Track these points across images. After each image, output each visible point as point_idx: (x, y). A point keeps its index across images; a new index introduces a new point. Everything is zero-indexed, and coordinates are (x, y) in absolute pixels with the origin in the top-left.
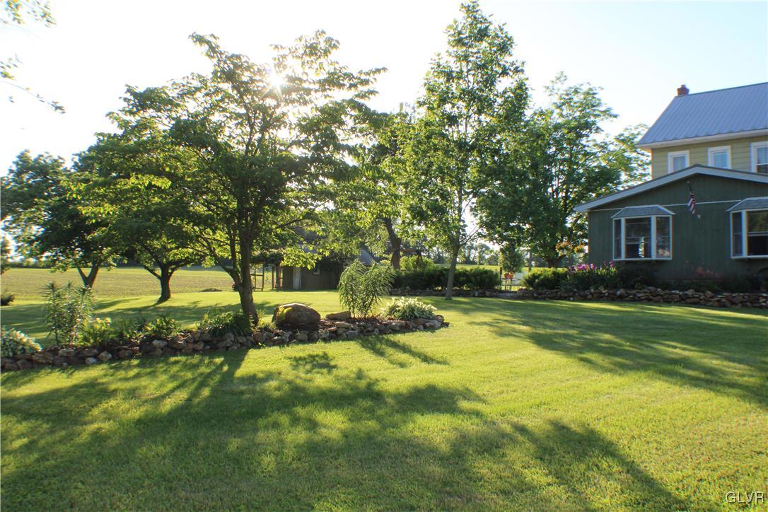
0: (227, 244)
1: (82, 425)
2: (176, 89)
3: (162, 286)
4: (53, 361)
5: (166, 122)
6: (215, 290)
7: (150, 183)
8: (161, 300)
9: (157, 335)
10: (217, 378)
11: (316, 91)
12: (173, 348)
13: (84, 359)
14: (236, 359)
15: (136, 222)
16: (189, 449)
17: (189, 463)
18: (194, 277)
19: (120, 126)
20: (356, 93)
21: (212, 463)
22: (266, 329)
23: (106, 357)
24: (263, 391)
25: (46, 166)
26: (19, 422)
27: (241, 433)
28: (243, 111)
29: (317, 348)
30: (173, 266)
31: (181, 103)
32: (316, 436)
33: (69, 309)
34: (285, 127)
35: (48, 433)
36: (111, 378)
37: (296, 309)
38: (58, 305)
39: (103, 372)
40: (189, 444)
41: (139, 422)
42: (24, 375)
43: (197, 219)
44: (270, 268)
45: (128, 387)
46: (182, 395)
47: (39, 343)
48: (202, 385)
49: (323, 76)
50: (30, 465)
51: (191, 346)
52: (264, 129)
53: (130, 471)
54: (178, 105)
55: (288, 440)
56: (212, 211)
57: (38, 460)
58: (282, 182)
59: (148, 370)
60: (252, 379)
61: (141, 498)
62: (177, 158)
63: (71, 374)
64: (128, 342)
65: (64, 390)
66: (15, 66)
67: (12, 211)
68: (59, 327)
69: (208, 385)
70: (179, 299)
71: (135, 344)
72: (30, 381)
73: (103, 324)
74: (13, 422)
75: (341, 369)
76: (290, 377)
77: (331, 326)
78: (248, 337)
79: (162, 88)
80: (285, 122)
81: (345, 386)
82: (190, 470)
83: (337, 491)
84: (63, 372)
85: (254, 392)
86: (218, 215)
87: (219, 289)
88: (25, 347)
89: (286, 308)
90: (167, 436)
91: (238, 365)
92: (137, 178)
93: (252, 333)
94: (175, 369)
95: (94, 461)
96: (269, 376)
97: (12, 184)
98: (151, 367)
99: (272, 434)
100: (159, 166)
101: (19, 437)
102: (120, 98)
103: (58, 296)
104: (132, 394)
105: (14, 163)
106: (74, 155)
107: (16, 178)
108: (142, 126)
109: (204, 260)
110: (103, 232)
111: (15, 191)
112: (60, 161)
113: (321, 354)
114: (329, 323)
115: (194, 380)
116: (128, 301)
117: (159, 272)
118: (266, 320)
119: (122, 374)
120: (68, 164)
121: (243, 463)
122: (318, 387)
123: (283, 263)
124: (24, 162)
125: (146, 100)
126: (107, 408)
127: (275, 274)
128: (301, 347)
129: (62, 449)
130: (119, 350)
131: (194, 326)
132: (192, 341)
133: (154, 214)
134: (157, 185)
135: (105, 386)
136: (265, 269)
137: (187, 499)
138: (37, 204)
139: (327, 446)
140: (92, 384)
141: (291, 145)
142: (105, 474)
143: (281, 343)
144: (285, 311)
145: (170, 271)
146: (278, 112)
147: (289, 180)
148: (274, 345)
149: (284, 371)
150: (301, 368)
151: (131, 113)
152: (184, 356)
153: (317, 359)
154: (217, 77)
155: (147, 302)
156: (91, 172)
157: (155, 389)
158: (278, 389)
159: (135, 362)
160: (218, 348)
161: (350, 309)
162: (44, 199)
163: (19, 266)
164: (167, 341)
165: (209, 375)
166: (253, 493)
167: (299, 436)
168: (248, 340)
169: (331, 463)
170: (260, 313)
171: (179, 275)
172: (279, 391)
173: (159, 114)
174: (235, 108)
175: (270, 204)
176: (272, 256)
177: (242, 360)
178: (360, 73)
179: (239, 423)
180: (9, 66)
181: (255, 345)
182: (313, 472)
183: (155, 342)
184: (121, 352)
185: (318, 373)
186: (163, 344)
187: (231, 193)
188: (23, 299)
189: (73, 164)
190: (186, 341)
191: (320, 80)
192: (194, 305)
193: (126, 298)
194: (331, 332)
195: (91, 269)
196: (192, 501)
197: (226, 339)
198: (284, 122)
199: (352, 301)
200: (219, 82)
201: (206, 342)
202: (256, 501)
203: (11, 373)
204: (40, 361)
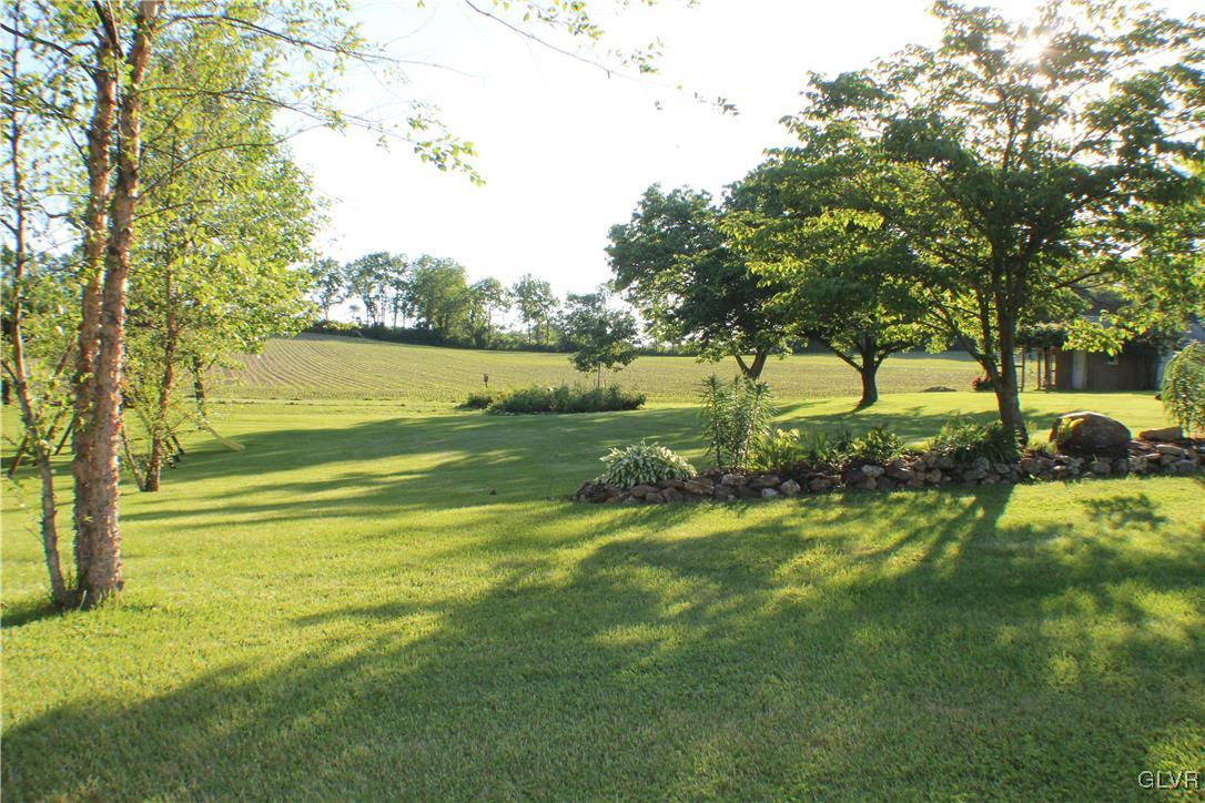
0: (975, 315)
1: (767, 589)
2: (885, 71)
3: (864, 382)
4: (714, 492)
5: (873, 124)
6: (946, 390)
7: (851, 223)
8: (862, 405)
9: (869, 457)
10: (968, 528)
11: (1117, 55)
12: (893, 479)
13: (759, 491)
14: (996, 499)
15: (836, 283)
16: (935, 637)
17: (938, 660)
18: (910, 369)
19: (802, 137)
20: (1186, 54)
21: (974, 662)
22: (1041, 452)
23: (792, 489)
24: (1047, 552)
25: (686, 205)
26: (675, 578)
27: (1015, 618)
28: (994, 98)
29: (1128, 487)
30: (881, 352)
31: (895, 94)
32: (1141, 634)
33: (737, 414)
34: (1065, 119)
35: (719, 598)
36: (803, 520)
37: (1091, 421)
38: (720, 409)
39: (789, 511)
40: (935, 629)
41: (852, 589)
42: (674, 509)
43: (932, 277)
44: (1035, 354)
45: (830, 534)
46: (914, 553)
47: (693, 464)
48: (946, 537)
49: (1127, 29)
50: (698, 642)
51: (921, 476)
52: (1031, 126)
53: (847, 664)
54: (890, 98)
55: (1095, 635)
56: (952, 262)
57: (708, 636)
58: (1068, 210)
59: (858, 511)
60: (1024, 533)
61: (867, 708)
62: (893, 181)
63: (743, 511)
64: (825, 467)
65: (735, 535)
66: (659, 53)
67: (639, 273)
68: (723, 441)
69: (955, 539)
70: (890, 403)
71: (834, 471)
72: (683, 519)
73: (786, 438)
74: (666, 578)
75: (1174, 523)
76: (1088, 533)
77: (1148, 451)
78: (1012, 465)
79: (864, 72)
80: (1065, 113)
81: (1186, 554)
82: (940, 671)
83: (1187, 729)
84: (731, 509)
85: (1031, 554)
86: (962, 269)
87: (950, 387)
88: (674, 470)
89: (1073, 418)
90: (900, 615)
91: (1000, 510)
92: (832, 215)
93: (1019, 458)
94: (899, 510)
95: (791, 643)
96: (1052, 531)
97: (639, 234)
98: (861, 507)
99: (1067, 625)
100: (865, 194)
101: (676, 600)
102: (802, 93)
103: (722, 396)
104: (838, 544)
105: (639, 203)
106: (724, 187)
107: (644, 226)
108: (837, 133)
109: (930, 341)
110: (786, 299)
111: (643, 245)
112: (705, 197)
113: (1136, 497)
114: (1145, 446)
115: (931, 529)
116: (812, 404)
117: (859, 360)
118: (1040, 438)
119: (818, 514)
120: (717, 201)
121: (1023, 664)
122: (1137, 552)
123: (1067, 346)
124: (653, 201)
125: (842, 92)
126: (801, 566)
127: (1043, 364)
128: (1100, 483)
129: (740, 621)
130: (811, 478)
131: (923, 444)
132: (923, 468)
133: (861, 270)
134: (861, 224)
135: (795, 532)
136: (1027, 355)
137: (938, 715)
138: (675, 261)
139: (1163, 651)
140: (775, 528)
141: (1077, 149)
142: (810, 666)
143: (1067, 477)
144: (1072, 424)
145: (876, 359)
146: (1053, 96)
147: (1079, 207)
148: (1054, 479)
149: (1075, 521)
150: (1104, 518)
151: (819, 115)
152: (912, 491)
153: (1130, 504)
154: (952, 47)
155: (841, 407)
156: (753, 211)
157: (874, 540)
158: (1071, 551)
159: (837, 497)
160: (963, 481)
161: (1181, 423)
162: (685, 254)
163: (651, 352)
164: (884, 467)
165: (955, 523)
166: (1044, 716)
167: (1112, 630)
168: (1012, 469)
169: (1172, 679)
170: (1030, 426)
171: (889, 366)
172: (1072, 554)
173: (862, 113)
174: (981, 95)
175: (1046, 249)
176: (1038, 334)
177: (1006, 501)
178: (1193, 17)
179: (1011, 602)
180: (650, 56)
181: (1024, 478)
182: (1143, 692)
183: (866, 469)
184: (813, 482)
185: (1135, 528)
186: (878, 471)
187: (983, 232)
188: (657, 401)
189: (724, 200)
190: (914, 469)
191: (1122, 37)
192: (914, 413)
193: (808, 401)
194: (1150, 461)
195: (754, 357)
196: (947, 721)
197: (977, 467)
198: (1063, 113)
199: (1185, 410)
200: (953, 56)
201: (945, 471)
202: (1049, 730)
203: (655, 507)
204: (696, 491)
